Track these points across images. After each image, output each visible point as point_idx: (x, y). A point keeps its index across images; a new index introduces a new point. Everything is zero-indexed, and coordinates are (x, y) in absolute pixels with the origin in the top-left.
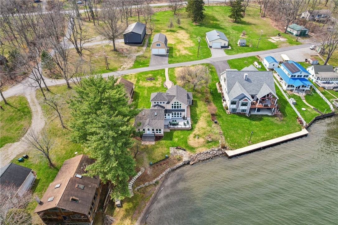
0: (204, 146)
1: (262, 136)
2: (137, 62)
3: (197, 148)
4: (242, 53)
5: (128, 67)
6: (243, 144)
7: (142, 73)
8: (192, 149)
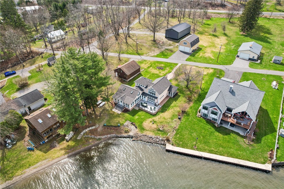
0: (154, 131)
1: (213, 148)
2: (163, 53)
3: (147, 130)
4: (269, 70)
5: (153, 55)
6: (187, 146)
7: (158, 62)
8: (143, 129)
